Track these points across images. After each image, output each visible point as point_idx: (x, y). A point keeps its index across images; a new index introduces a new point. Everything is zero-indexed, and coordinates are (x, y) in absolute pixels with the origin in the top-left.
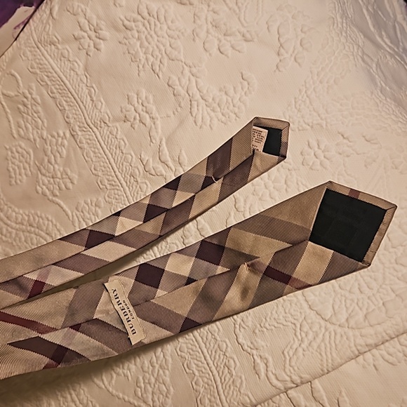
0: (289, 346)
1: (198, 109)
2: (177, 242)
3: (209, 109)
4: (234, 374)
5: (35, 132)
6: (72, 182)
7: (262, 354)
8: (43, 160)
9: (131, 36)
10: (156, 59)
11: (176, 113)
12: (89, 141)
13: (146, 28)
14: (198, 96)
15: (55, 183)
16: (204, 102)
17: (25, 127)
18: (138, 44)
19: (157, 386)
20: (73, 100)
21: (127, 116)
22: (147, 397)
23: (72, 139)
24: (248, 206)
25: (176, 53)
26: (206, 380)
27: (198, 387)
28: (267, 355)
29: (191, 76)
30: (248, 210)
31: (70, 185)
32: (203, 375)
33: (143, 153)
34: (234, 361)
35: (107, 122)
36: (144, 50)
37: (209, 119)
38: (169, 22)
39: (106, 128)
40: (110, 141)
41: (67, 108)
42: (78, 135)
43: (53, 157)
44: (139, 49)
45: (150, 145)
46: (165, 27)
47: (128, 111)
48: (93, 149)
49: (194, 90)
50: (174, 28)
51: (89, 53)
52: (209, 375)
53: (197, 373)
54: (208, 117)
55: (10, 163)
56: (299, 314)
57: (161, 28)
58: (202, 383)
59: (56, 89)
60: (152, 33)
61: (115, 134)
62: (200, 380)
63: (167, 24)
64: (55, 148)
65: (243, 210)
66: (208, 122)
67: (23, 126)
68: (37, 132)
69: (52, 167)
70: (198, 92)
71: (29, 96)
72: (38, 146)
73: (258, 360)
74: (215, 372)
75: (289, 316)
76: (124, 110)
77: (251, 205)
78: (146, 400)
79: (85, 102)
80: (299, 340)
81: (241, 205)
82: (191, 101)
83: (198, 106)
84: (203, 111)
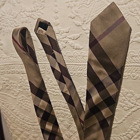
0: (137, 21)
1: (35, 16)
2: (74, 52)
3: (37, 12)
4: (137, 54)
5: (17, 89)
7: (134, 36)
8: (27, 92)
9: (4, 29)
10: (14, 23)
11: (32, 25)
13: (4, 22)
14: (31, 13)
16: (33, 12)
17: (14, 91)
18: (7, 28)
19: (127, 97)
20: (13, 65)
22: (130, 105)
24: (74, 12)
25: (15, 14)
26: (134, 71)
27: (136, 76)
28: (136, 34)
29: (24, 13)
30: (76, 13)
32: (131, 71)
33: (39, 47)
34: (132, 52)
36: (9, 26)
37: (40, 13)
38: (6, 12)
41: (14, 70)
42: (23, 71)
43: (27, 87)
44: (8, 28)
45: (37, 42)
46: (7, 15)
49: (28, 14)
50: (8, 11)
51: (2, 49)
52: (132, 68)
53: (129, 74)
54: (39, 13)
55: (23, 107)
56: (126, 10)
57: (6, 16)
58: (135, 73)
59: (7, 69)
60: (6, 20)
62: (133, 74)
63: (6, 13)
64: (25, 83)
65: (75, 15)
66: (40, 14)
67: (14, 92)
68: (18, 88)
71: (5, 81)
72: (22, 91)
73: (136, 39)
74: (133, 64)
77: (75, 11)
78: (130, 107)
79: (15, 61)
80: (137, 15)
81: (73, 15)
82: (31, 17)
83: (34, 15)
84: (36, 14)
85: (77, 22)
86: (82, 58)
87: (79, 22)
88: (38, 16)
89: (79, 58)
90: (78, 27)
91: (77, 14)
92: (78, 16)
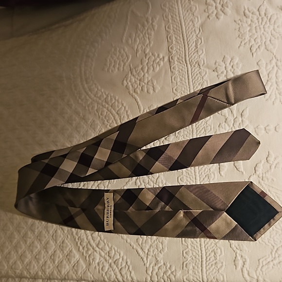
0: (264, 259)
1: (270, 88)
3: (277, 92)
4: (218, 258)
5: (140, 46)
6: (154, 90)
7: (243, 255)
8: (138, 66)
9: (245, 21)
10: (257, 44)
12: (181, 71)
13: (258, 22)
14: (274, 80)
15: (140, 85)
17: (135, 39)
18: (249, 28)
19: (156, 242)
20: (182, 40)
21: (218, 69)
22: (145, 246)
23: (168, 64)
24: (276, 162)
25: (272, 47)
26: (195, 254)
27: (187, 256)
28: (246, 257)
29: (275, 66)
30: (275, 165)
31: (151, 91)
32: (194, 250)
34: (221, 251)
35: (201, 66)
36: (251, 34)
37: (275, 98)
38: (276, 26)
39: (198, 69)
40: (197, 78)
41: (174, 42)
42: (174, 63)
43: (147, 68)
44: (248, 32)
46: (272, 28)
47: (220, 66)
48: (181, 77)
49: (273, 75)
50: (277, 31)
51: (210, 17)
52: (199, 252)
53: (190, 247)
55: (110, 56)
56: (279, 242)
57: (269, 27)
58: (191, 255)
59: (173, 27)
60: (262, 27)
61: (203, 75)
62: (191, 252)
63: (274, 26)
64: (152, 63)
65: (271, 163)
66: (273, 100)
67: (134, 38)
68: (142, 47)
69: (143, 74)
70: (275, 78)
71: (151, 22)
72: (138, 56)
73: (239, 257)
74: (204, 252)
75: (272, 240)
76: (217, 64)
77: (278, 163)
78: (143, 248)
79: (190, 45)
80: (272, 257)
81: (271, 159)
82: (268, 81)
83: (271, 86)
84: (273, 90)
85: (262, 167)
86: (206, 174)
87: (261, 170)
88: (270, 95)
89: (206, 170)
90: (254, 169)
91: (273, 167)
92: (270, 168)
